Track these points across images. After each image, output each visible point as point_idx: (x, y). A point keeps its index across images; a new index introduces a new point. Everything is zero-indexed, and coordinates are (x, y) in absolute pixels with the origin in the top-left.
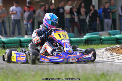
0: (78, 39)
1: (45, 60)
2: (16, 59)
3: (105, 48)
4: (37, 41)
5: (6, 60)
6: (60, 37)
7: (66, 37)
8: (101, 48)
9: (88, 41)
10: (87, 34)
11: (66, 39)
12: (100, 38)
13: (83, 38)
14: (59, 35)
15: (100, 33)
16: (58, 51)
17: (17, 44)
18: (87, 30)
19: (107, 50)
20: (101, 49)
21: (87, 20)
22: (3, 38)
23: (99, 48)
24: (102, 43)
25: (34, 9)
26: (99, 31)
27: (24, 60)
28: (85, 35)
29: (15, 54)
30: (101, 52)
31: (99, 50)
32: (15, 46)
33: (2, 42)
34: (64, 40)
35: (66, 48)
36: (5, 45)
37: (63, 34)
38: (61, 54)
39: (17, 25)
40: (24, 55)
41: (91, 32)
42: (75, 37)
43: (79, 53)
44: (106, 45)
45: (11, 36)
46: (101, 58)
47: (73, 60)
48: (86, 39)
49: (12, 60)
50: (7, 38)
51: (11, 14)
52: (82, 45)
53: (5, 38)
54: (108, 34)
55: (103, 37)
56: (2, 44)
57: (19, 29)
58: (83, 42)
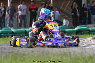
0: (71, 30)
1: (40, 44)
2: (20, 44)
3: (92, 37)
4: (36, 31)
5: (12, 44)
6: (52, 27)
7: (57, 27)
8: (89, 37)
9: (79, 32)
10: (78, 26)
11: (56, 29)
12: (88, 30)
13: (74, 30)
14: (52, 25)
15: (88, 25)
16: (50, 38)
17: (23, 34)
19: (94, 39)
22: (13, 29)
23: (87, 37)
24: (89, 33)
25: (37, 7)
26: (87, 24)
27: (25, 44)
28: (76, 27)
29: (19, 40)
30: (88, 40)
33: (12, 32)
34: (55, 29)
35: (57, 35)
37: (54, 25)
38: (52, 40)
39: (23, 19)
40: (25, 40)
41: (81, 25)
42: (68, 29)
43: (66, 39)
44: (92, 35)
45: (19, 27)
47: (61, 44)
48: (77, 30)
49: (17, 45)
50: (16, 29)
53: (14, 29)
54: (94, 26)
55: (90, 29)
56: (12, 34)
57: (25, 22)
58: (75, 32)
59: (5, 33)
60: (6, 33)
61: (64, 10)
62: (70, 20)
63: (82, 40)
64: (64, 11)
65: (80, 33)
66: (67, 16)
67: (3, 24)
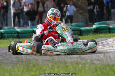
0: (88, 28)
8: (110, 37)
9: (98, 30)
10: (95, 23)
13: (92, 28)
15: (108, 22)
17: (30, 34)
18: (95, 19)
20: (110, 39)
21: (95, 10)
24: (110, 32)
26: (106, 21)
30: (110, 42)
31: (109, 39)
32: (29, 36)
33: (16, 32)
36: (20, 35)
42: (84, 27)
46: (111, 47)
48: (95, 28)
51: (24, 5)
52: (92, 34)
55: (111, 27)
56: (17, 34)
58: (93, 31)
59: (8, 34)
60: (10, 34)
61: (78, 3)
62: (85, 16)
63: (103, 42)
64: (79, 5)
65: (98, 32)
66: (81, 11)
67: (6, 21)
